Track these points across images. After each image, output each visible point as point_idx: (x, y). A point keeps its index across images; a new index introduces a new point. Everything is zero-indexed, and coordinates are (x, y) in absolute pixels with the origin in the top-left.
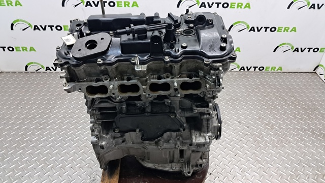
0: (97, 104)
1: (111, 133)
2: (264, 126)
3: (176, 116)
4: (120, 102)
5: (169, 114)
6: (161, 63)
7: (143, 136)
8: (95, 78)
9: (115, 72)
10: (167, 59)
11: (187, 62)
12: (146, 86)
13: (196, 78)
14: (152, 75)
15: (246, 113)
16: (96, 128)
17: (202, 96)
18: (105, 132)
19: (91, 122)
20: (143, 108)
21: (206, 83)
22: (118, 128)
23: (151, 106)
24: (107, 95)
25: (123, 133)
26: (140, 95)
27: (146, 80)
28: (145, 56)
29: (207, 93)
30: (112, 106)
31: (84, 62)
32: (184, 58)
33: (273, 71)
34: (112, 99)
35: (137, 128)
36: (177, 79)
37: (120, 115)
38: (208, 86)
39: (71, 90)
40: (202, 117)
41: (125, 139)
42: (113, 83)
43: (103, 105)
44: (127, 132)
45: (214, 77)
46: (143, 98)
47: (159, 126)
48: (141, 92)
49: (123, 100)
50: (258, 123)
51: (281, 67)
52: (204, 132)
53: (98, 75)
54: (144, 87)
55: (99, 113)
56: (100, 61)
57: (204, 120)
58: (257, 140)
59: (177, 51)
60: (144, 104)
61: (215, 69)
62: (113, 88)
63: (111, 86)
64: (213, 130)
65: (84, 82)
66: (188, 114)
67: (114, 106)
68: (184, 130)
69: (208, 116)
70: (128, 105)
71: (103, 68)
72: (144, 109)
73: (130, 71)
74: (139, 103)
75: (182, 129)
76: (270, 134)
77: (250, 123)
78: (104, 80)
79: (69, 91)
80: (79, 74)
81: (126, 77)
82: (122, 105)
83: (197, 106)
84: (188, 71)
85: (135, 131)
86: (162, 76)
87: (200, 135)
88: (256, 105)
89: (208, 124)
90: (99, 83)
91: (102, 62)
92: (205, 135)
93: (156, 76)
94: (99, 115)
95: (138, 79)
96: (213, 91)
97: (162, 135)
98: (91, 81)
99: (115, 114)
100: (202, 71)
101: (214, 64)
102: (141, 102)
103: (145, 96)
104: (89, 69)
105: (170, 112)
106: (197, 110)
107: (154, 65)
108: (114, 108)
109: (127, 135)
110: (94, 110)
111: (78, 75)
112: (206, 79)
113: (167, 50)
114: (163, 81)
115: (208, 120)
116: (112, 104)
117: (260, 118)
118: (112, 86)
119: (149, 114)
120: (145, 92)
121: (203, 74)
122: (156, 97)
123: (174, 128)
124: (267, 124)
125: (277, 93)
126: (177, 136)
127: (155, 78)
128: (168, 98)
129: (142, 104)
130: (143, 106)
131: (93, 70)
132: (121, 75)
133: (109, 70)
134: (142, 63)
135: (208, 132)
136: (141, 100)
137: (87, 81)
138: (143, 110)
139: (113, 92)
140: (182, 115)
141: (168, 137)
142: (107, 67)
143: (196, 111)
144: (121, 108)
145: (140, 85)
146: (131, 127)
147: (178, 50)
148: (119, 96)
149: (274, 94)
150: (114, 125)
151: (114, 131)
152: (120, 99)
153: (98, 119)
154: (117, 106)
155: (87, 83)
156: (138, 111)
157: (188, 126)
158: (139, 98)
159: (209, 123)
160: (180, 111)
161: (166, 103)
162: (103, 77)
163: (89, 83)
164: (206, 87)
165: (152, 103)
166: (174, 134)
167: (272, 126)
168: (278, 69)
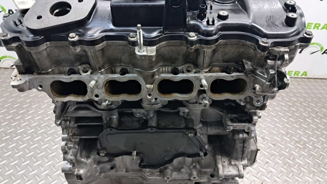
0: (72, 112)
1: (94, 156)
2: (294, 143)
3: (196, 134)
4: (109, 109)
5: (185, 131)
6: (181, 44)
7: (142, 161)
8: (68, 68)
9: (100, 59)
10: (193, 36)
11: (226, 44)
12: (152, 84)
13: (238, 74)
14: (162, 66)
15: (269, 126)
16: (70, 148)
17: (242, 104)
18: (84, 153)
19: (63, 140)
20: (144, 120)
21: (256, 81)
22: (104, 149)
23: (158, 117)
24: (86, 98)
25: (112, 156)
26: (141, 100)
27: (153, 75)
28: (154, 30)
29: (255, 99)
30: (95, 115)
31: (47, 39)
32: (223, 37)
33: (296, 76)
34: (95, 104)
35: (134, 150)
36: (205, 74)
37: (108, 130)
38: (258, 87)
39: (25, 86)
40: (236, 137)
41: (115, 164)
42: (96, 78)
43: (82, 113)
44: (117, 155)
45: (272, 72)
46: (145, 104)
47: (169, 149)
48: (143, 94)
49: (113, 107)
50: (286, 140)
51: (306, 72)
52: (237, 159)
53: (72, 63)
54: (148, 86)
55: (76, 125)
56: (74, 37)
57: (237, 142)
58: (288, 162)
59: (211, 23)
60: (146, 113)
61: (274, 58)
62: (96, 86)
63: (93, 83)
64: (249, 157)
65: (48, 73)
66: (213, 131)
67: (100, 115)
68: (205, 154)
69: (245, 135)
70: (121, 115)
71: (78, 49)
72: (146, 121)
73: (125, 57)
74: (138, 112)
75: (202, 154)
76: (303, 155)
77: (276, 140)
78: (81, 72)
79: (21, 89)
80: (39, 59)
81: (118, 69)
82: (112, 115)
83: (232, 120)
84: (224, 62)
85: (130, 154)
86: (180, 68)
87: (230, 164)
88: (281, 117)
89: (243, 147)
90: (72, 76)
91: (77, 38)
92: (237, 163)
93: (170, 69)
94: (76, 129)
95: (140, 73)
96: (264, 97)
97: (171, 161)
98: (60, 73)
99: (100, 128)
100: (251, 61)
101: (276, 49)
102: (142, 111)
103: (150, 100)
104: (56, 52)
105: (187, 128)
106: (232, 126)
107: (168, 48)
108: (99, 119)
109: (118, 160)
110: (67, 120)
111: (38, 62)
112: (257, 75)
113: (192, 22)
114: (181, 76)
115: (244, 141)
116: (95, 112)
117: (287, 133)
118: (95, 81)
119: (154, 130)
120: (150, 95)
121: (252, 66)
122: (167, 103)
123: (190, 151)
124: (297, 142)
125: (305, 102)
126: (193, 162)
127: (168, 73)
128: (184, 106)
129: (143, 114)
130: (145, 116)
131: (63, 55)
132: (111, 64)
133: (89, 54)
134: (149, 42)
135: (242, 159)
136: (141, 107)
137: (53, 73)
138: (144, 124)
139: (96, 92)
140: (204, 131)
141: (180, 163)
142: (86, 48)
143: (232, 128)
144: (111, 119)
145: (142, 81)
146: (123, 148)
147: (213, 22)
148: (107, 100)
149: (300, 103)
150: (98, 145)
151: (98, 154)
152: (107, 105)
153: (74, 135)
154: (104, 115)
155: (52, 76)
156: (136, 125)
157: (210, 149)
158: (138, 104)
159: (245, 145)
160: (201, 125)
161: (181, 114)
162: (81, 68)
163: (55, 76)
164: (254, 89)
165: (158, 113)
166: (189, 160)
167: (304, 144)
168: (303, 74)
